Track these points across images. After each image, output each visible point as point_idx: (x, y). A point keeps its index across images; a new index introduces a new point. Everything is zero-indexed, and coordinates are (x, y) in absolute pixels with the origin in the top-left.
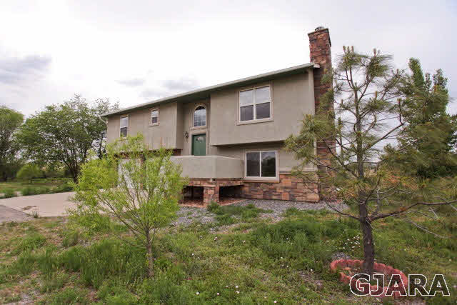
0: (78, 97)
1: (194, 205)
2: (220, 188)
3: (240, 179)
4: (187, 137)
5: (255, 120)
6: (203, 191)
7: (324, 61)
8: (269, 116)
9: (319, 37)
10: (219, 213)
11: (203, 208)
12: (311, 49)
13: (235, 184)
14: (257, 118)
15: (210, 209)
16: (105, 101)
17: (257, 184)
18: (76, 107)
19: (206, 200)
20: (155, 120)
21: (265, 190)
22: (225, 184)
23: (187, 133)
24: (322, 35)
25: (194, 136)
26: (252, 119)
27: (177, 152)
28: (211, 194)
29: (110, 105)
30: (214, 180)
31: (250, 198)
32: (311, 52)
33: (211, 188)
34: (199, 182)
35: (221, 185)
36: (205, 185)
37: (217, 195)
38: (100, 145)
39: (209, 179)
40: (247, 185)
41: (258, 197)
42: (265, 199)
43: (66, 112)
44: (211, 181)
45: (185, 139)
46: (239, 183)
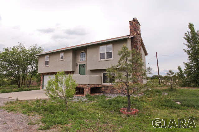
0: (20, 44)
1: (80, 95)
2: (91, 88)
3: (100, 85)
4: (77, 66)
5: (106, 59)
6: (84, 89)
7: (135, 34)
8: (112, 58)
9: (133, 23)
10: (90, 98)
11: (84, 96)
12: (130, 28)
13: (98, 86)
14: (107, 58)
15: (87, 96)
16: (35, 46)
17: (107, 86)
18: (20, 49)
19: (85, 93)
20: (62, 58)
21: (110, 89)
22: (93, 86)
23: (77, 64)
24: (135, 22)
25: (80, 65)
26: (105, 59)
27: (73, 72)
28: (87, 91)
29: (37, 48)
30: (88, 85)
31: (105, 93)
32: (130, 29)
33: (87, 88)
34: (82, 86)
35: (92, 87)
36: (85, 87)
37: (90, 91)
38: (32, 68)
39: (86, 85)
40: (104, 87)
41: (108, 92)
42: (111, 93)
43: (14, 52)
44: (87, 85)
45: (76, 67)
46: (99, 86)
